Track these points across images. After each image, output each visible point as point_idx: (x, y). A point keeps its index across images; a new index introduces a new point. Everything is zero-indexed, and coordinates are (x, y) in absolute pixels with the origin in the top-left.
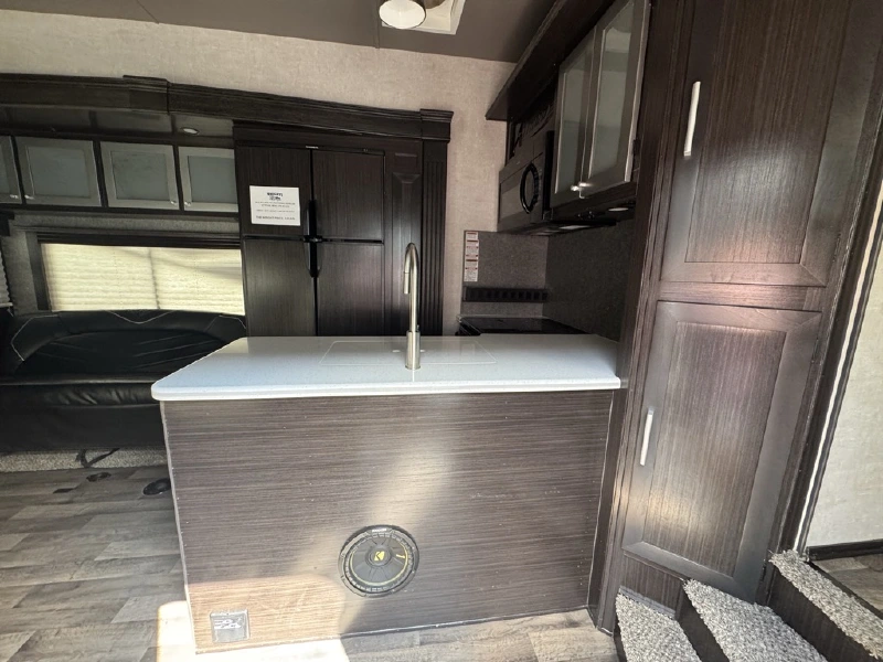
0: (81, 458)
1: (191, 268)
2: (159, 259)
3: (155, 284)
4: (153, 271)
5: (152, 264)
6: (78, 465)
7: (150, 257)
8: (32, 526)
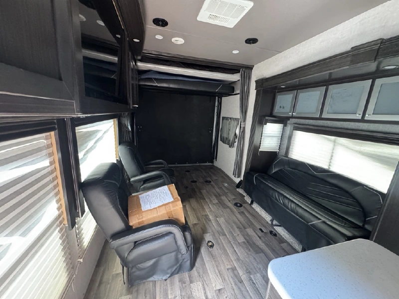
0: (272, 221)
1: (357, 151)
2: (339, 144)
3: (332, 156)
4: (333, 149)
5: (334, 145)
6: (270, 222)
7: (335, 142)
8: (248, 238)
